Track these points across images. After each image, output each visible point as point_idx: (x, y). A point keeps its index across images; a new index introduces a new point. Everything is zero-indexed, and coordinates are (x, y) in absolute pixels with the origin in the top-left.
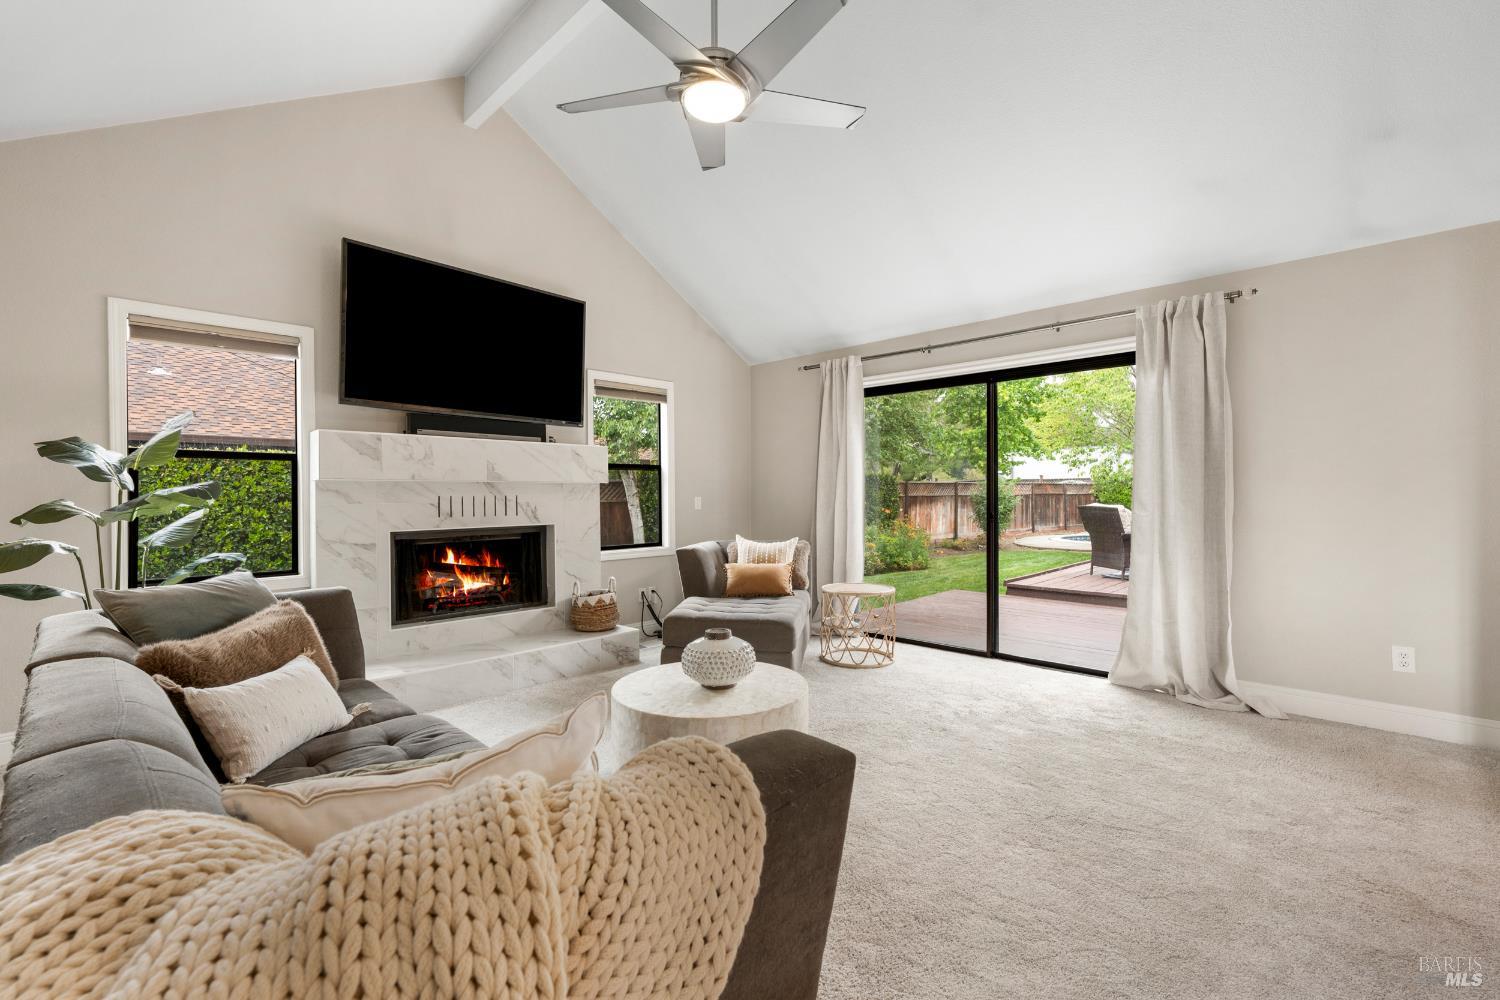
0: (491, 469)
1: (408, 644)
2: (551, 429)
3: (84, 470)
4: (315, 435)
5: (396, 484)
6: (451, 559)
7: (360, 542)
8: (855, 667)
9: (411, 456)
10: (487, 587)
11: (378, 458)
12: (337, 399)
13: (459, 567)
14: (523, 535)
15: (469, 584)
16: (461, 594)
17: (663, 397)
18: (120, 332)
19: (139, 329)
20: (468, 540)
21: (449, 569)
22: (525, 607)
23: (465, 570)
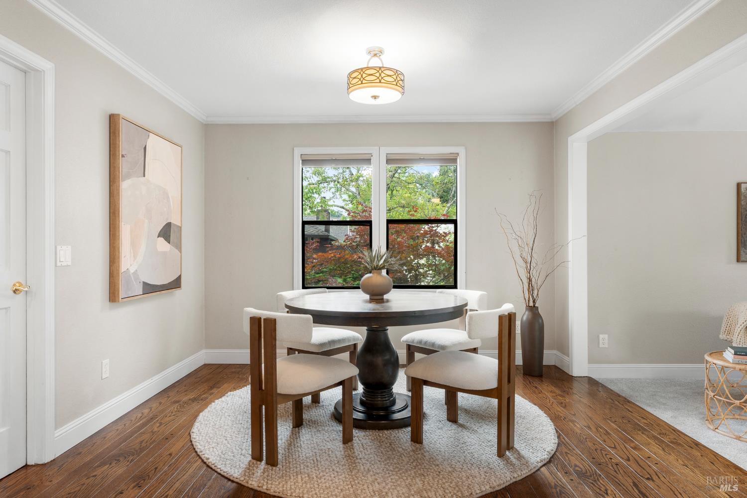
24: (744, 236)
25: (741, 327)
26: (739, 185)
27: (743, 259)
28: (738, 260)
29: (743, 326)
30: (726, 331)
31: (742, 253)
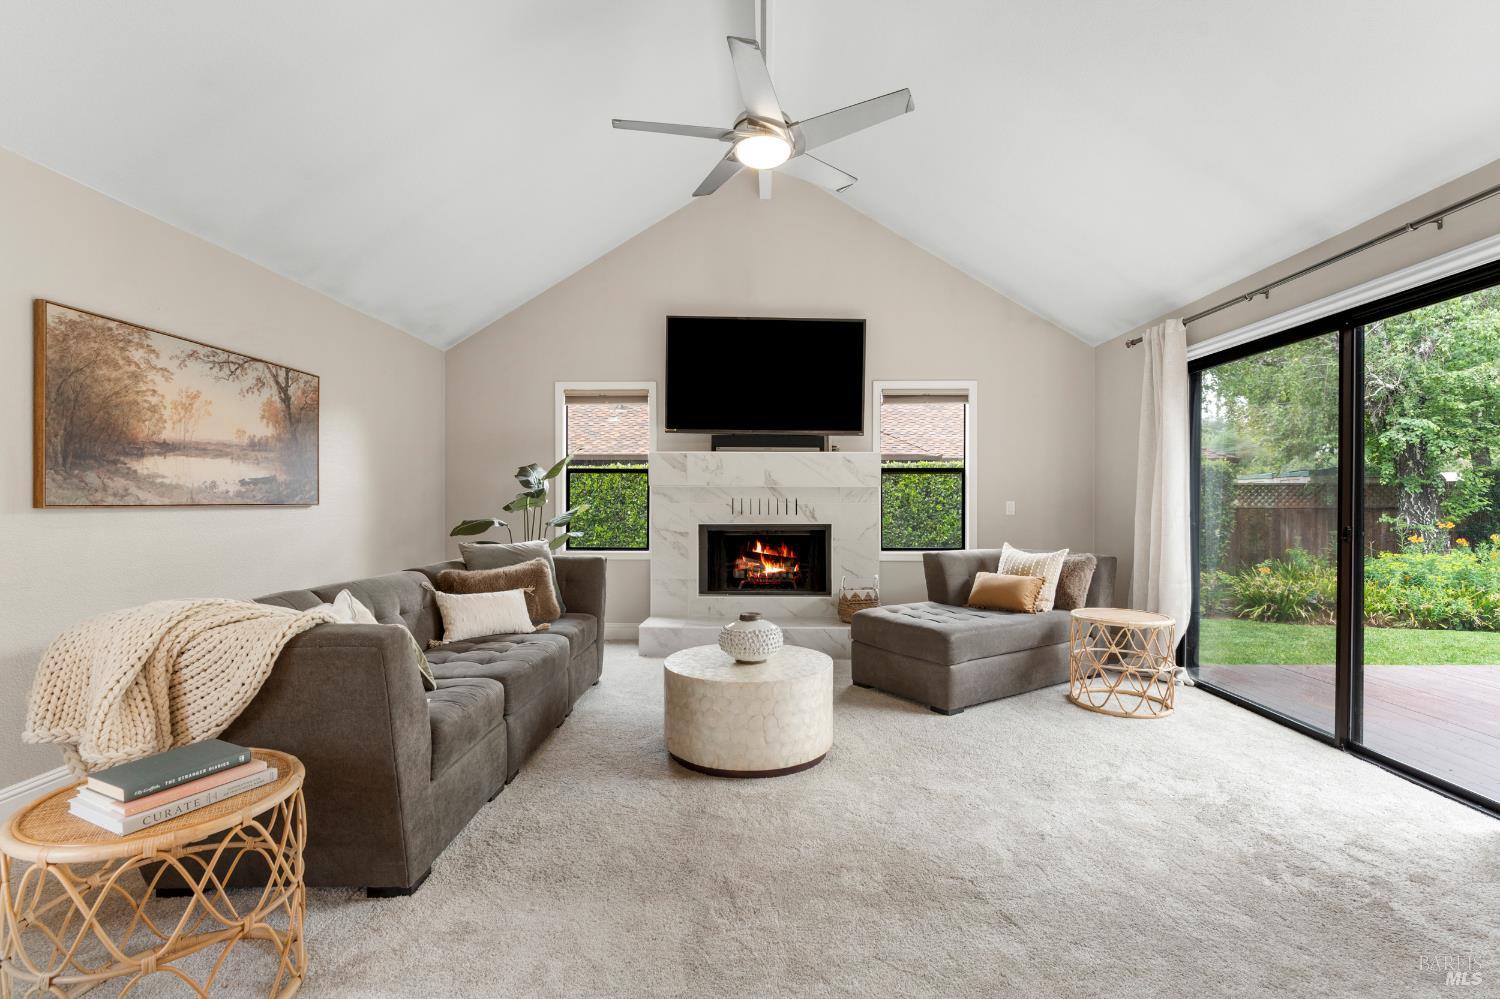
0: (768, 476)
1: (710, 609)
5: (699, 489)
6: (759, 549)
7: (678, 531)
8: (1126, 716)
9: (707, 467)
10: (780, 573)
11: (685, 471)
13: (765, 556)
14: (812, 532)
15: (770, 569)
16: (764, 575)
17: (968, 398)
18: (561, 398)
19: (570, 398)
20: (765, 534)
21: (756, 557)
22: (809, 594)
23: (768, 558)
24: (53, 439)
25: (106, 703)
26: (39, 307)
27: (50, 498)
28: (38, 502)
29: (117, 688)
30: (49, 715)
31: (49, 483)
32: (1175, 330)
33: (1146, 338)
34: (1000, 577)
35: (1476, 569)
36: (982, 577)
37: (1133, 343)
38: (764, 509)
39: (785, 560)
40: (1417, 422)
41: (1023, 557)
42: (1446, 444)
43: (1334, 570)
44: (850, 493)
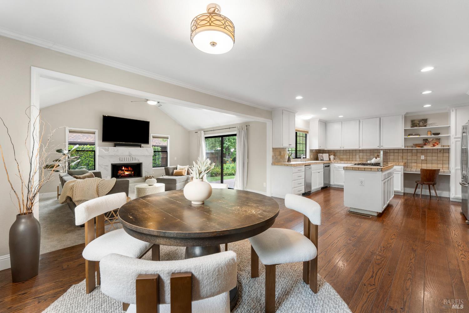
0: (130, 153)
2: (142, 145)
3: (63, 154)
4: (98, 147)
5: (112, 155)
6: (124, 168)
7: (106, 165)
9: (114, 151)
10: (130, 174)
11: (109, 151)
12: (102, 141)
14: (137, 164)
15: (127, 173)
16: (125, 175)
17: (168, 138)
18: (67, 132)
19: (70, 132)
21: (123, 170)
22: (137, 177)
23: (126, 170)
32: (202, 132)
33: (198, 132)
34: (178, 170)
35: (234, 166)
36: (175, 171)
37: (196, 132)
38: (128, 160)
39: (130, 171)
40: (228, 143)
41: (182, 167)
42: (231, 147)
43: (221, 166)
44: (147, 156)
